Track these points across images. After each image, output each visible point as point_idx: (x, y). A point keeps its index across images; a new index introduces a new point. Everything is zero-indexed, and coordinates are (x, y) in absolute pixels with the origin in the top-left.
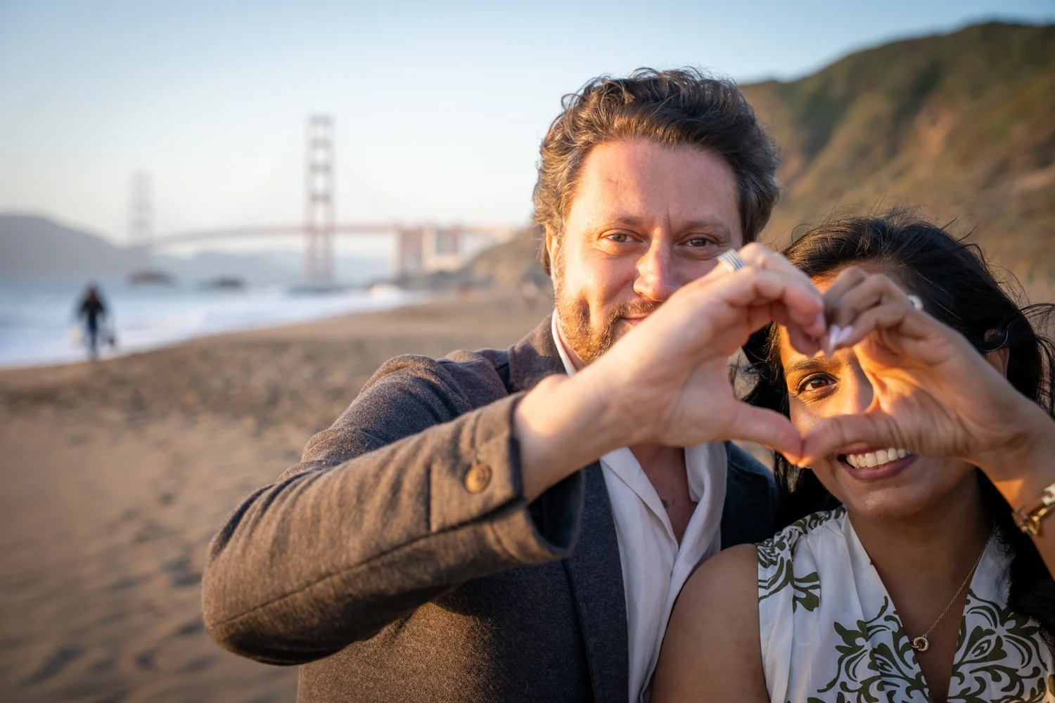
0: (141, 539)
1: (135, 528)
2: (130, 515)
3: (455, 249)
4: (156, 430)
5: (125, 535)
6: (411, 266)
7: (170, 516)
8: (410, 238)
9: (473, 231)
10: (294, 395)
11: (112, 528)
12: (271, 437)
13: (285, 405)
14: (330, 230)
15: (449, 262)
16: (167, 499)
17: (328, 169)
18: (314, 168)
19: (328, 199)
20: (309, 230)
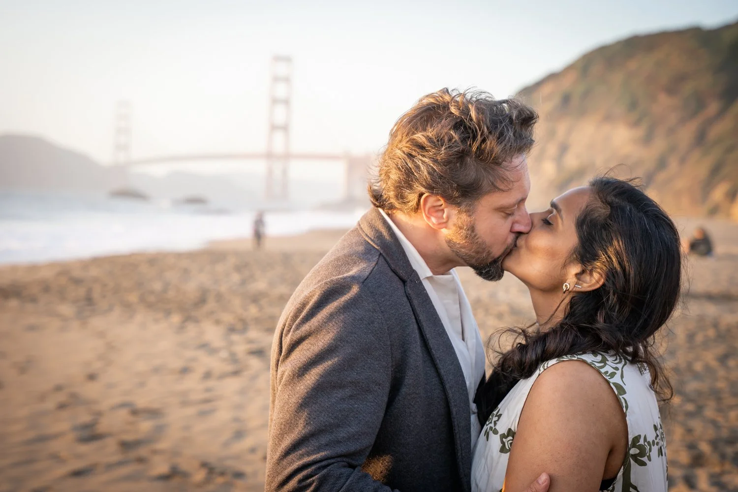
0: (62, 406)
1: (61, 397)
2: (59, 388)
4: (97, 322)
5: (50, 404)
7: (91, 390)
8: (357, 166)
10: (219, 297)
11: (42, 397)
12: (192, 330)
13: (211, 305)
14: (287, 156)
16: (92, 377)
17: (286, 102)
18: (275, 101)
19: (285, 128)
20: (269, 155)
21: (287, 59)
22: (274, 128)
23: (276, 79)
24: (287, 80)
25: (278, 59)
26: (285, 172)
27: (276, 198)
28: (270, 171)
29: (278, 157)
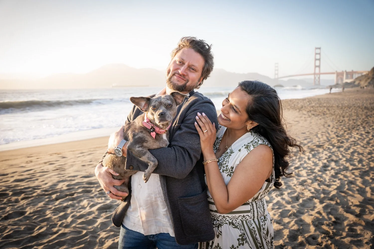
3: (352, 78)
6: (340, 82)
8: (339, 75)
9: (356, 72)
12: (301, 112)
13: (304, 108)
15: (349, 81)
17: (319, 60)
18: (316, 60)
19: (319, 67)
20: (315, 74)
21: (320, 48)
22: (316, 66)
23: (316, 54)
24: (319, 54)
25: (316, 48)
26: (319, 78)
27: (317, 85)
28: (315, 78)
29: (317, 74)
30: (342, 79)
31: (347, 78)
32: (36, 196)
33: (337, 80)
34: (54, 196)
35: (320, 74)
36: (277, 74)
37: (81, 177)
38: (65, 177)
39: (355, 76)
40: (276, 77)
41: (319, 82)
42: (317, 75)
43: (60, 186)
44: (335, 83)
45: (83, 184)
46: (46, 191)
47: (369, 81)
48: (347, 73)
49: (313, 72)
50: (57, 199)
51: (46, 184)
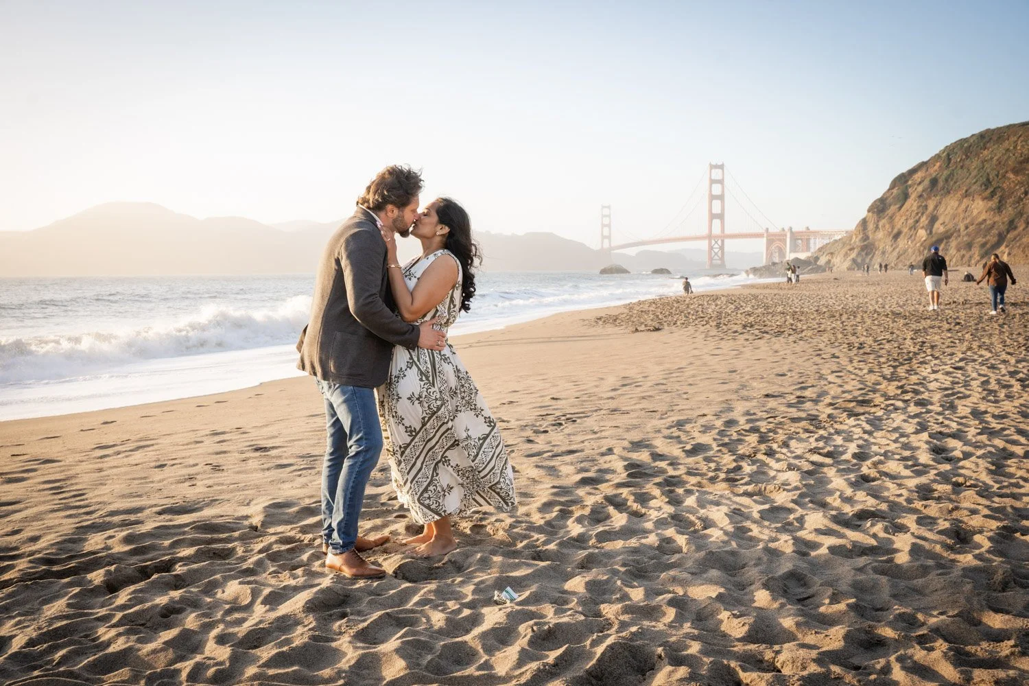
6: (777, 260)
9: (816, 234)
15: (801, 255)
17: (721, 197)
18: (713, 197)
20: (710, 237)
21: (721, 167)
23: (713, 181)
24: (721, 181)
25: (713, 167)
27: (717, 267)
28: (711, 248)
29: (717, 237)
30: (781, 252)
31: (794, 248)
32: (21, 580)
33: (770, 254)
34: (97, 577)
35: (724, 237)
36: (609, 237)
37: (160, 513)
38: (95, 516)
39: (816, 244)
40: (606, 245)
41: (722, 258)
42: (716, 240)
43: (94, 542)
44: (763, 262)
45: (184, 533)
46: (48, 561)
47: (853, 255)
48: (795, 236)
49: (705, 232)
50: (112, 587)
51: (34, 539)
